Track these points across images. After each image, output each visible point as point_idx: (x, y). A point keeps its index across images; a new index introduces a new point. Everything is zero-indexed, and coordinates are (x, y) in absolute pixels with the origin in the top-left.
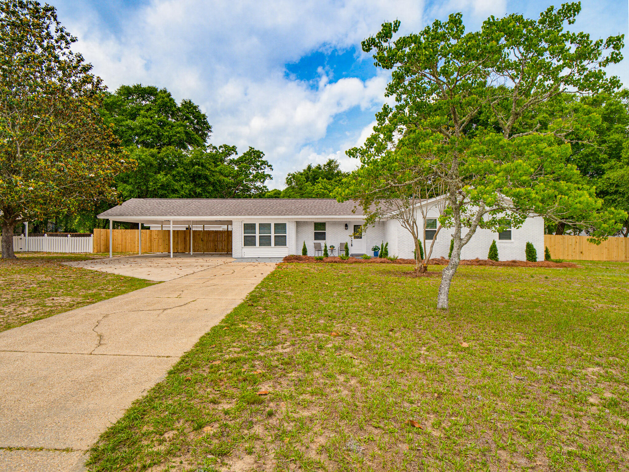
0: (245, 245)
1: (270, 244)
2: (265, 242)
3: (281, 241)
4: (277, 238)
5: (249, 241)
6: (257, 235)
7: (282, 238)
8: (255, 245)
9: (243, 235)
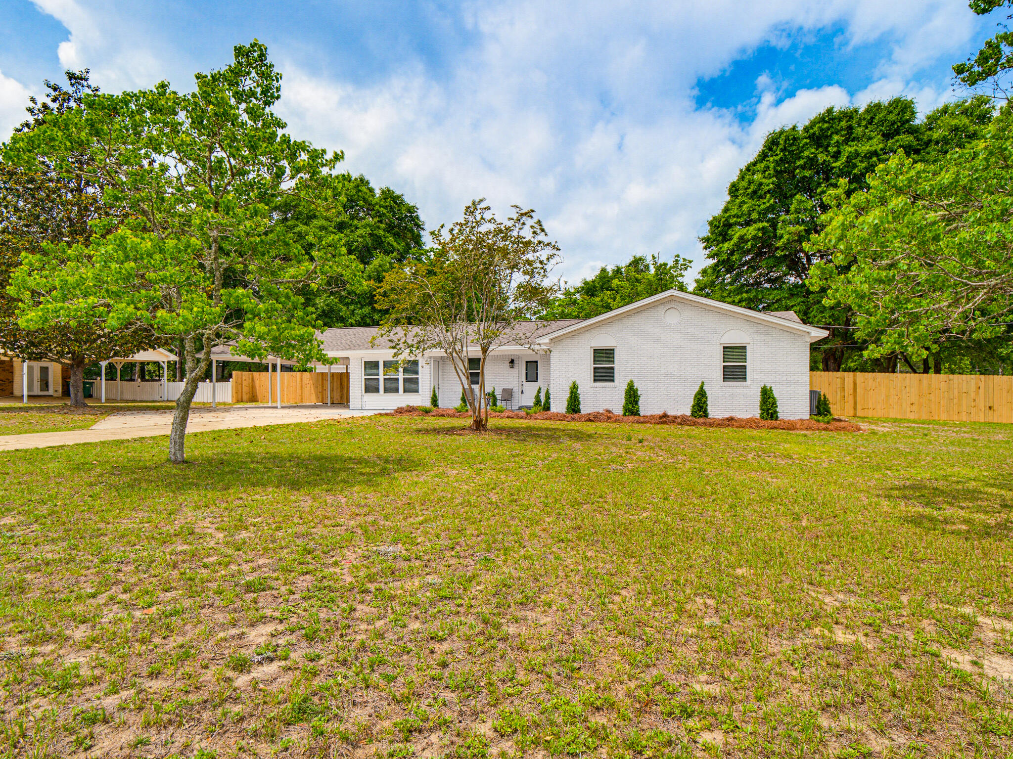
0: (366, 392)
1: (397, 391)
2: (391, 386)
3: (411, 386)
4: (407, 382)
5: (371, 387)
6: (381, 377)
7: (413, 382)
8: (378, 391)
9: (364, 377)
